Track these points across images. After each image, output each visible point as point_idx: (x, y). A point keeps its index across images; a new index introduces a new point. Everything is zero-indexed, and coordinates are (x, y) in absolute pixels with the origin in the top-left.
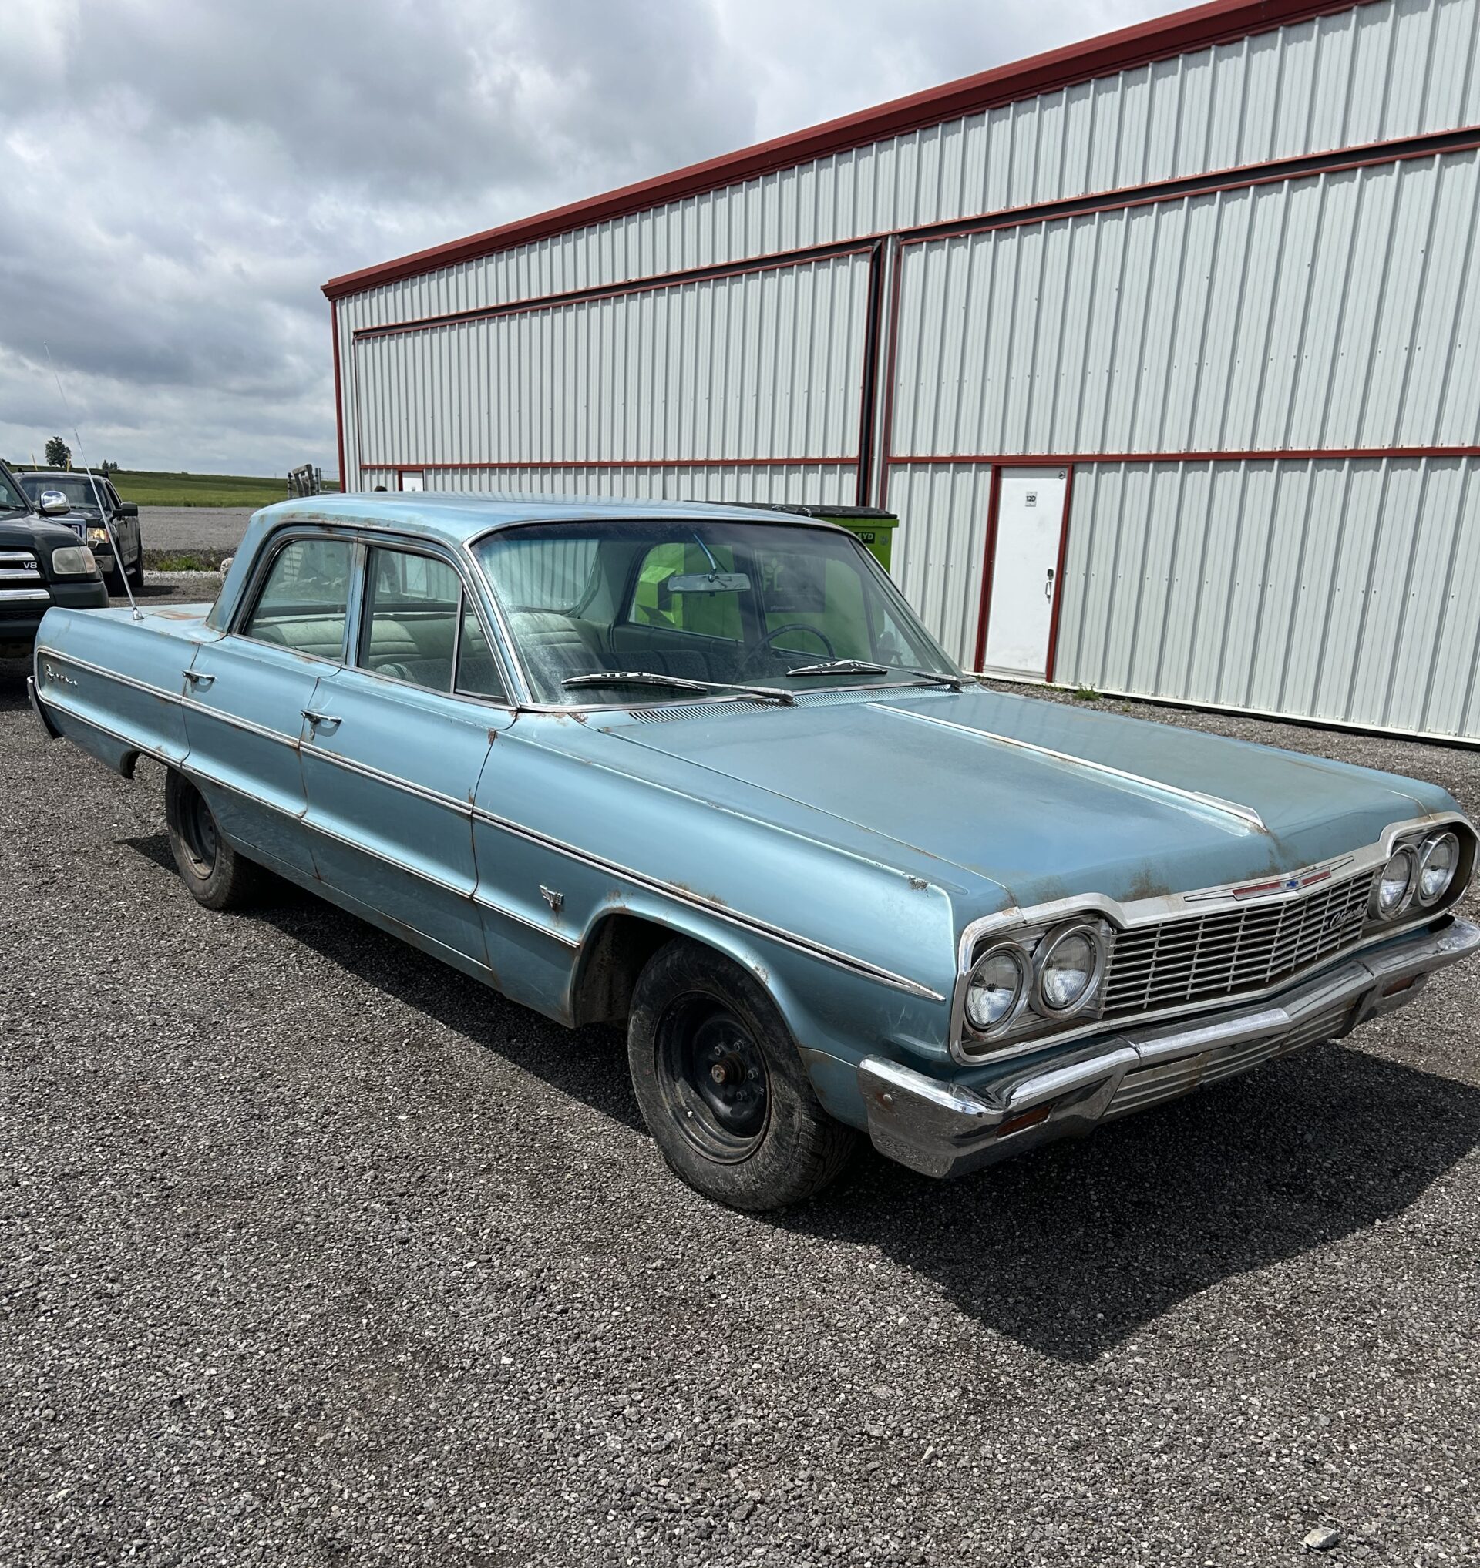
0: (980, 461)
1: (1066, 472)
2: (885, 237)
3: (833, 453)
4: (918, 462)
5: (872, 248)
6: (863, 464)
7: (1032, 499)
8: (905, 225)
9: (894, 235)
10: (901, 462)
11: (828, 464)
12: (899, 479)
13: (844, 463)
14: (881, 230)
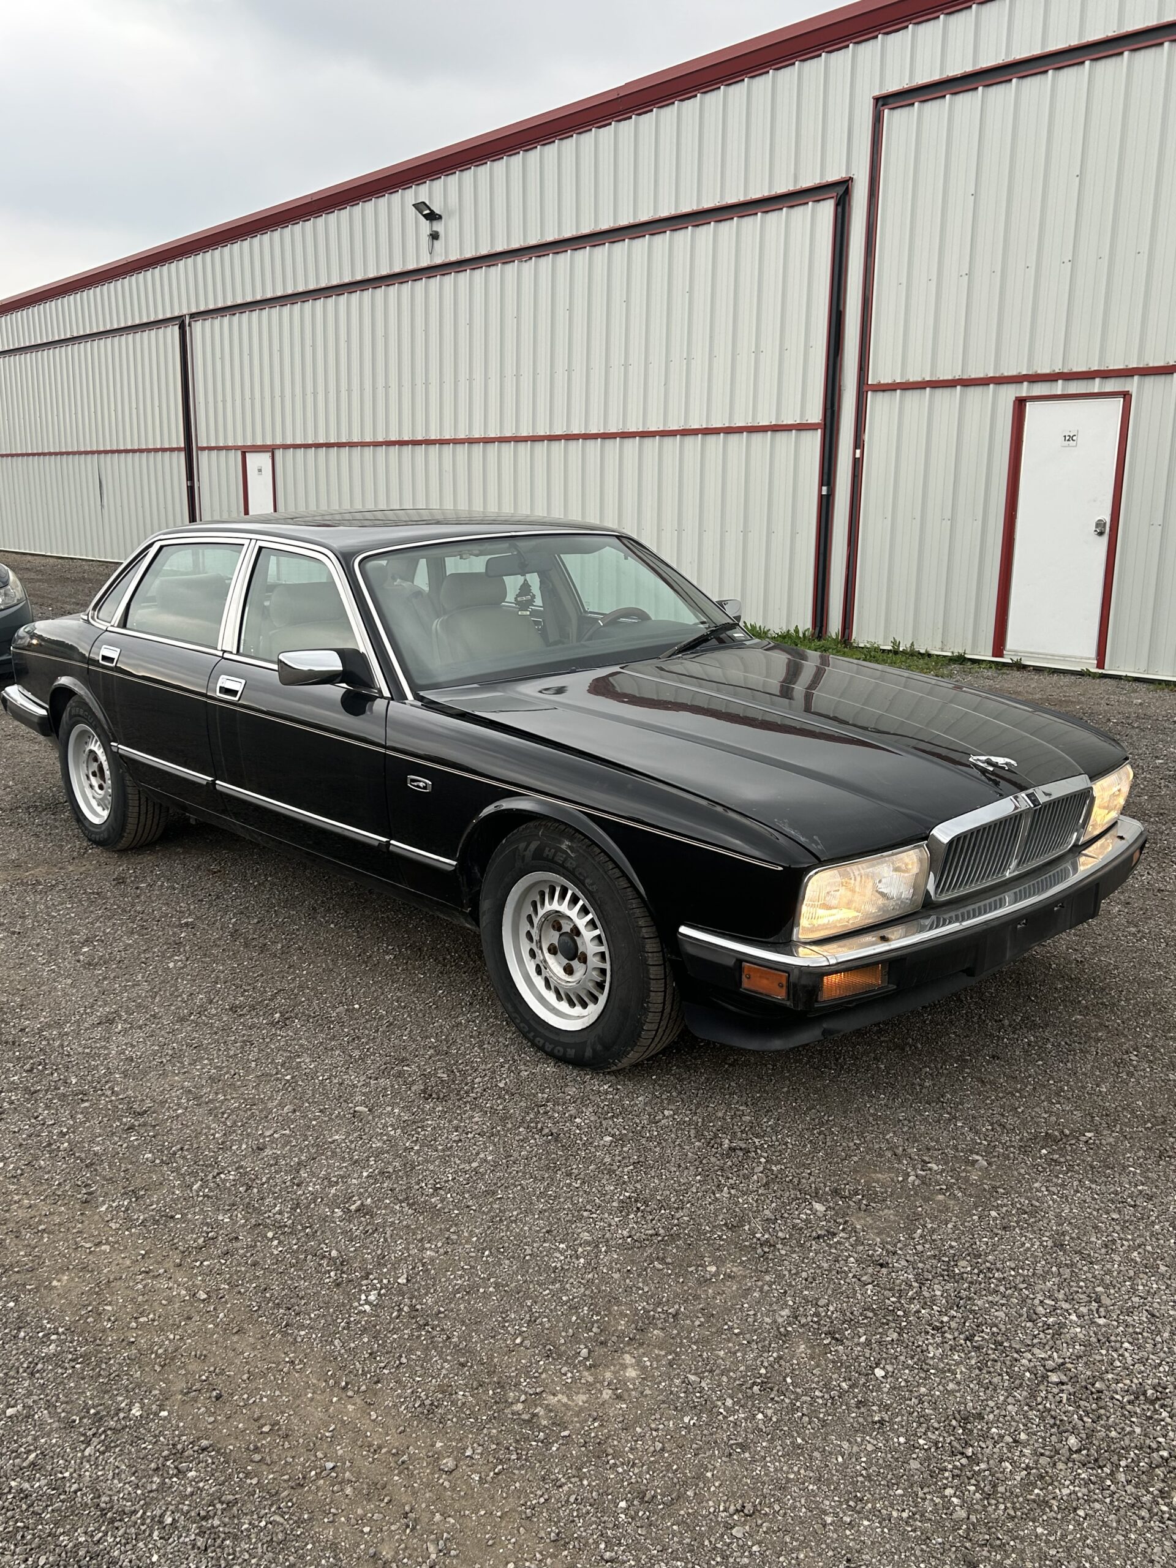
0: (236, 448)
1: (270, 454)
2: (184, 316)
3: (175, 446)
4: (210, 449)
5: (179, 322)
6: (188, 449)
7: (260, 470)
8: (194, 310)
9: (188, 315)
10: (203, 449)
11: (172, 450)
12: (204, 456)
13: (178, 449)
14: (185, 312)
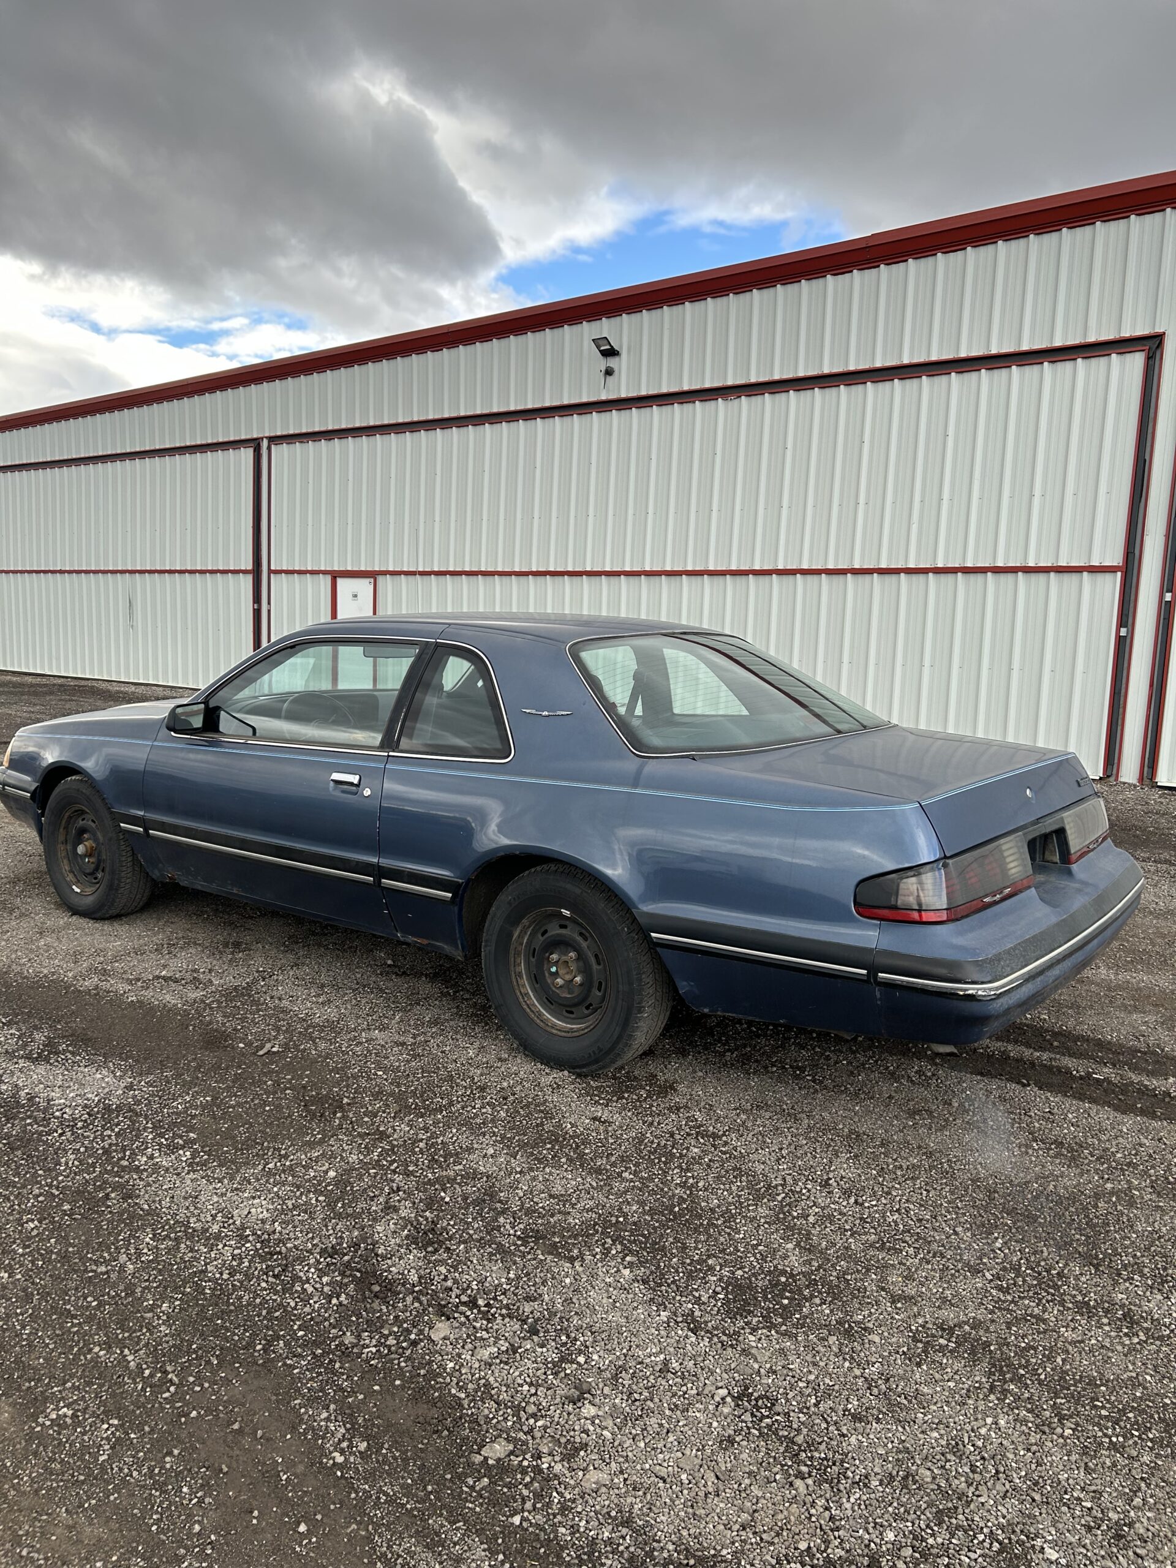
0: (325, 572)
1: (372, 580)
2: (262, 438)
3: (238, 567)
4: (287, 572)
5: (255, 444)
6: (256, 572)
7: (355, 596)
8: (271, 434)
9: (266, 437)
10: (277, 572)
11: (235, 572)
12: (277, 581)
13: (245, 572)
14: (259, 434)
